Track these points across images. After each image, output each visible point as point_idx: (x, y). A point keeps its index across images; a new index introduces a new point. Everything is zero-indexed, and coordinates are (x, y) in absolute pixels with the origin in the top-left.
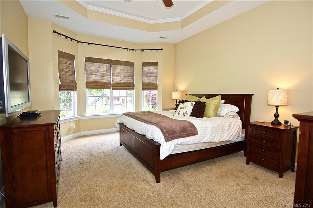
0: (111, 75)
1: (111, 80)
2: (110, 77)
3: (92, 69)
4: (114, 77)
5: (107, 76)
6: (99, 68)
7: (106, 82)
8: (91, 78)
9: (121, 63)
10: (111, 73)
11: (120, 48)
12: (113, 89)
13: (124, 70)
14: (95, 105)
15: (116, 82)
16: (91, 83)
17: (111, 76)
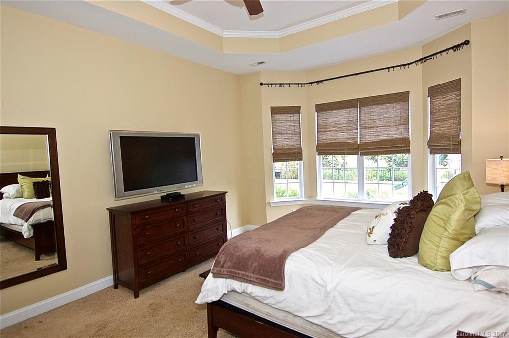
0: (359, 128)
1: (357, 137)
2: (356, 131)
3: (326, 123)
4: (364, 131)
5: (351, 130)
6: (337, 119)
7: (349, 141)
8: (325, 138)
9: (377, 101)
10: (359, 124)
11: (372, 71)
12: (362, 154)
13: (386, 113)
14: (333, 183)
15: (367, 139)
16: (324, 146)
17: (357, 129)
